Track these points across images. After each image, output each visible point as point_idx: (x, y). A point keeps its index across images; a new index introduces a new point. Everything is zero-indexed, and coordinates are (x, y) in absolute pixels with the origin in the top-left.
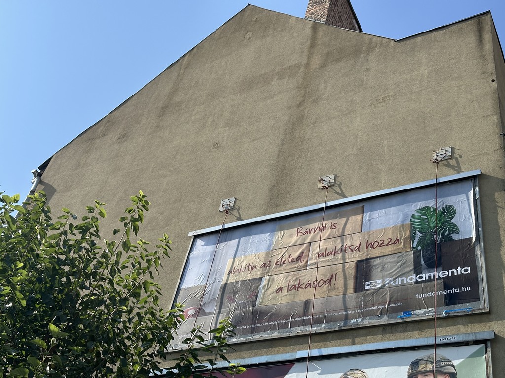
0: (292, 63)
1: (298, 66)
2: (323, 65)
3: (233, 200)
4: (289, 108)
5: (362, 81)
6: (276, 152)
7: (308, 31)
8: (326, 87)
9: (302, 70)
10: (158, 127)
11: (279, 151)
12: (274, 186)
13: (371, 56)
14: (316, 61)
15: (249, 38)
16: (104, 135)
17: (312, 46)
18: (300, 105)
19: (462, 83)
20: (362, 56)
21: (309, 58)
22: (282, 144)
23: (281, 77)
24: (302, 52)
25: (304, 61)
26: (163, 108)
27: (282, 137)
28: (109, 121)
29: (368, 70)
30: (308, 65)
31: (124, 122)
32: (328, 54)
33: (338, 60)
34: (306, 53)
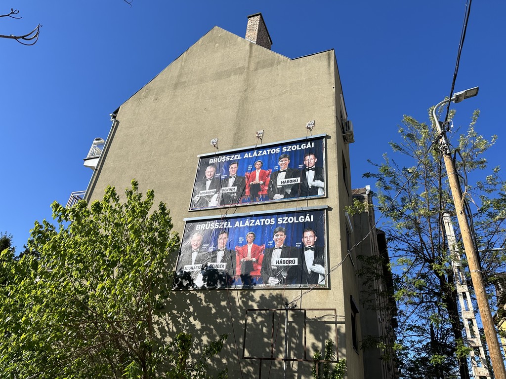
0: (240, 65)
1: (243, 68)
2: (256, 69)
3: (217, 140)
4: (240, 92)
5: (275, 81)
7: (248, 47)
8: (258, 82)
9: (245, 71)
11: (237, 116)
12: (235, 134)
13: (279, 67)
14: (253, 66)
15: (217, 47)
16: (146, 97)
17: (250, 57)
18: (245, 91)
19: (320, 87)
20: (275, 66)
21: (249, 64)
23: (235, 74)
24: (245, 60)
25: (247, 66)
26: (175, 84)
27: (238, 108)
28: (147, 89)
29: (278, 75)
30: (248, 68)
32: (258, 63)
33: (263, 67)
34: (247, 60)
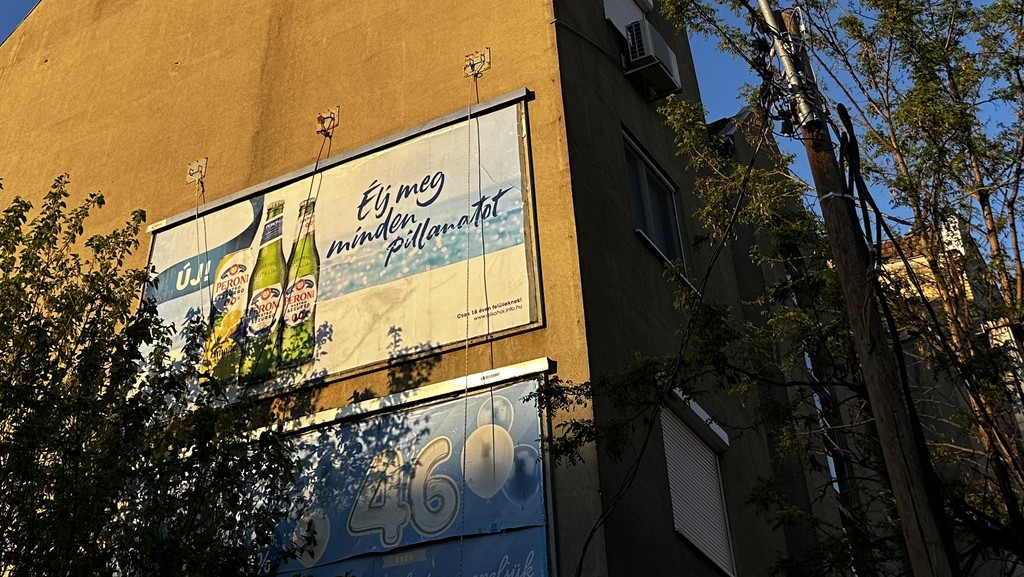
3: (203, 162)
6: (259, 70)
10: (93, 38)
11: (263, 71)
12: (257, 133)
16: (19, 60)
22: (266, 58)
27: (264, 44)
28: (24, 34)
31: (46, 33)
